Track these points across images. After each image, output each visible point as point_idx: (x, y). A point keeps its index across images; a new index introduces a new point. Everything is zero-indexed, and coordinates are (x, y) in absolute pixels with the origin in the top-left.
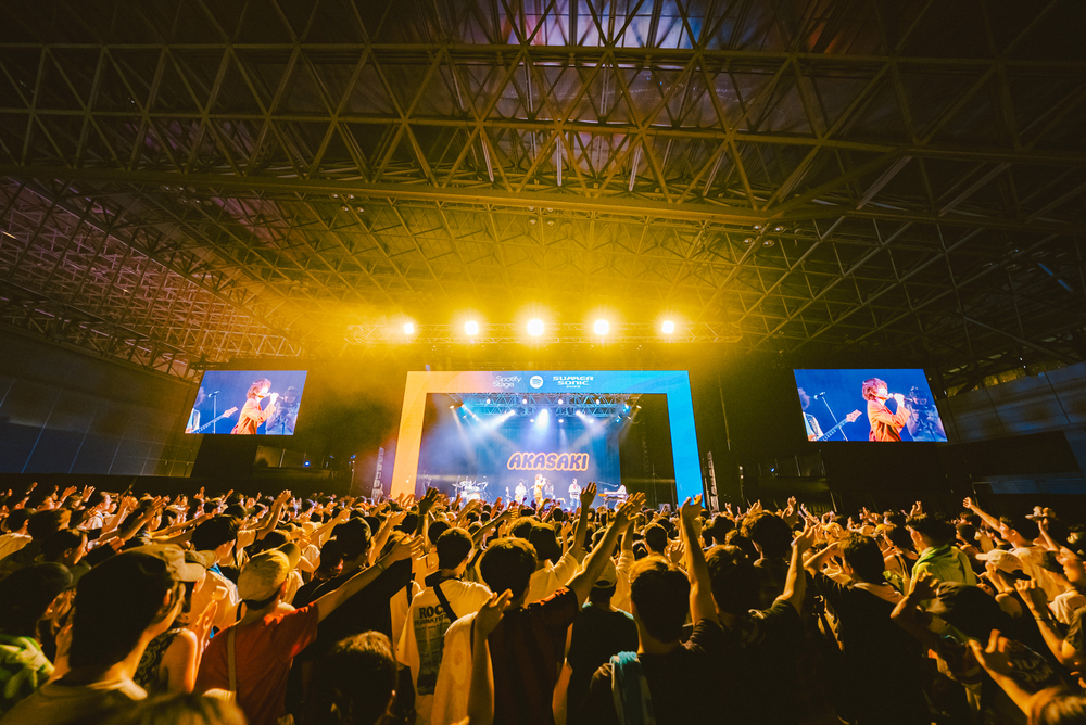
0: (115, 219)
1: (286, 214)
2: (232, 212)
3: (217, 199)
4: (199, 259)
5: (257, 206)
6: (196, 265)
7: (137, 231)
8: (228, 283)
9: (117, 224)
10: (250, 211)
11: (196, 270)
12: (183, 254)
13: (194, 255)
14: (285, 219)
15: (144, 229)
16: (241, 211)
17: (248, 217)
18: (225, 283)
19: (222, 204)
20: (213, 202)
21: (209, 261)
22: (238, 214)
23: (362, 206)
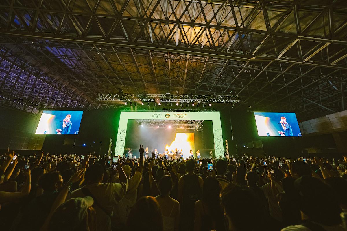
0: (6, 53)
1: (76, 55)
2: (55, 54)
3: (48, 48)
4: (42, 71)
5: (64, 52)
6: (41, 73)
7: (16, 59)
8: (55, 81)
9: (7, 55)
10: (61, 53)
11: (41, 75)
12: (36, 69)
13: (41, 70)
14: (76, 57)
15: (19, 58)
16: (58, 53)
17: (61, 56)
18: (53, 81)
19: (50, 50)
20: (46, 49)
21: (47, 72)
22: (57, 54)
23: (104, 53)
